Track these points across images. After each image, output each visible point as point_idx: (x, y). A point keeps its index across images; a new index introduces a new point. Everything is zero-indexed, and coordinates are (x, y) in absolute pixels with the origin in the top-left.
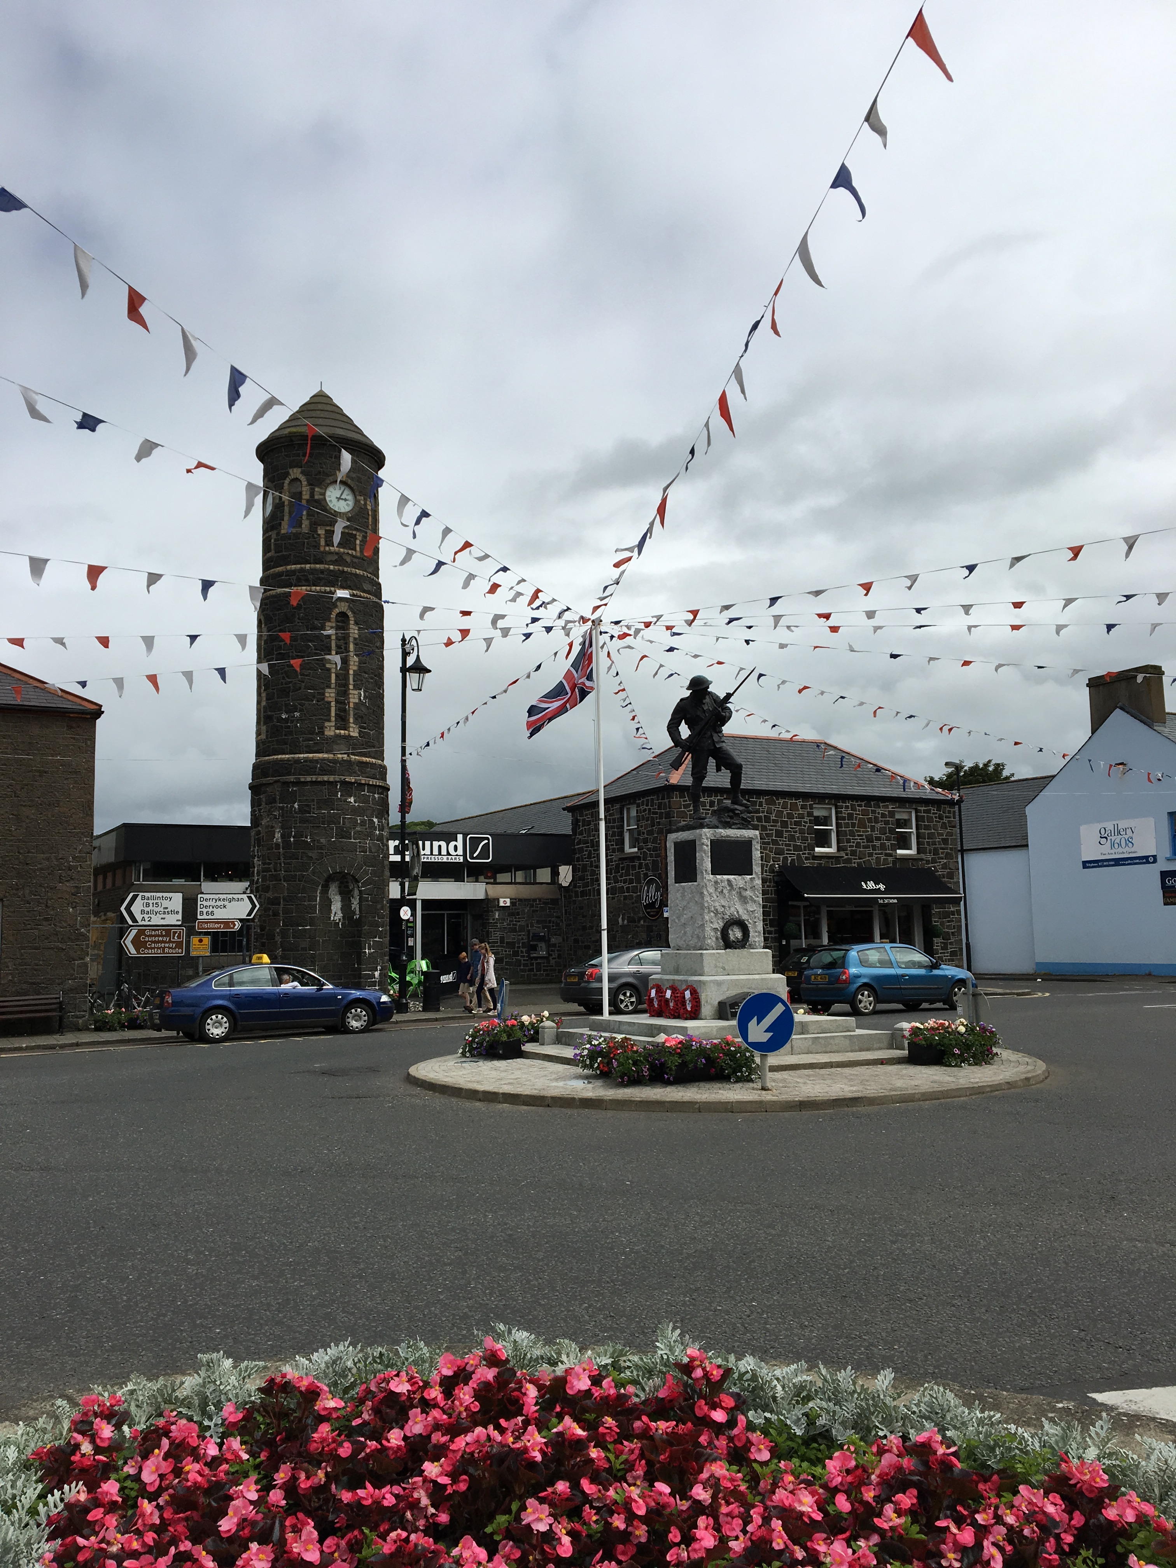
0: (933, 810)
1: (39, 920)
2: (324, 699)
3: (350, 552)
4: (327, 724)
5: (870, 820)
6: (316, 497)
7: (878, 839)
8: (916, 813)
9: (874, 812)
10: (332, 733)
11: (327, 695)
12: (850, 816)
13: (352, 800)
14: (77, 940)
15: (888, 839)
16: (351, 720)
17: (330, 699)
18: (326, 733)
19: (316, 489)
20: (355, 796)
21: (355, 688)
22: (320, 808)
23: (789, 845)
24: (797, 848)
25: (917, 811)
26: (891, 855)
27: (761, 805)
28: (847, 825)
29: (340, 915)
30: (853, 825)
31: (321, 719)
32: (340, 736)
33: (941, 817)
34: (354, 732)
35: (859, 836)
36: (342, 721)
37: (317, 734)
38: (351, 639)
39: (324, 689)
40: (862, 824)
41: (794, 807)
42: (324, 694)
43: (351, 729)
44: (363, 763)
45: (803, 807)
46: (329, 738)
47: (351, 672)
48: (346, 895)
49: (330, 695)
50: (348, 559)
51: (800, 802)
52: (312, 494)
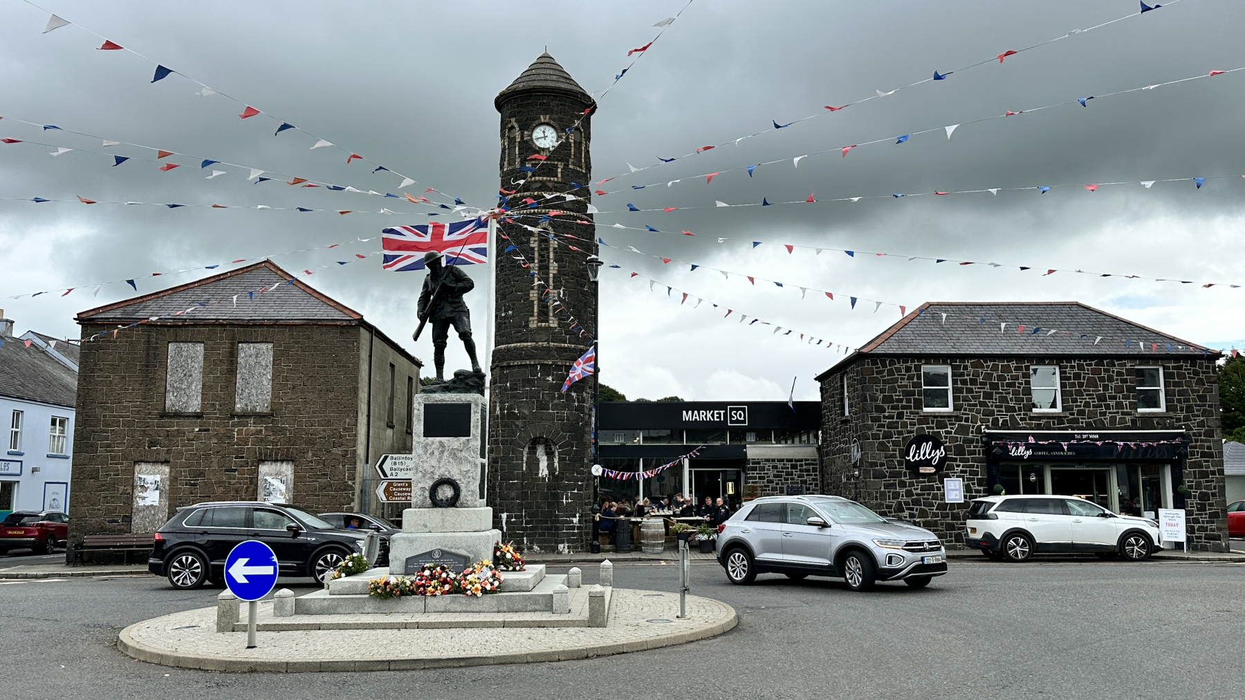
0: (1186, 365)
1: (318, 475)
2: (528, 299)
3: (552, 179)
4: (531, 319)
5: (1102, 380)
6: (525, 139)
7: (1114, 398)
8: (1164, 369)
9: (1106, 371)
10: (535, 326)
11: (531, 295)
12: (1077, 376)
13: (550, 378)
14: (345, 490)
15: (1126, 397)
16: (551, 314)
17: (533, 299)
18: (530, 326)
19: (525, 133)
20: (553, 375)
21: (555, 288)
22: (524, 386)
23: (1001, 407)
24: (1010, 409)
25: (1164, 368)
26: (1129, 414)
27: (966, 368)
28: (1073, 385)
29: (546, 472)
30: (1081, 385)
31: (526, 315)
32: (541, 327)
33: (1195, 373)
34: (553, 323)
35: (1087, 395)
36: (543, 315)
37: (524, 327)
38: (551, 249)
39: (529, 291)
40: (1092, 383)
41: (1006, 369)
42: (529, 295)
43: (551, 322)
44: (561, 348)
45: (1017, 369)
46: (532, 330)
47: (551, 275)
48: (550, 455)
49: (534, 295)
50: (550, 185)
51: (1013, 364)
52: (522, 137)
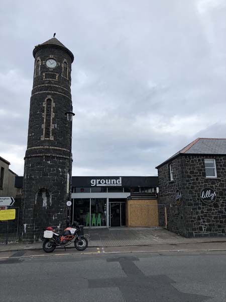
2: (41, 128)
6: (43, 64)
10: (43, 139)
13: (49, 162)
16: (51, 134)
17: (43, 128)
18: (41, 139)
19: (44, 62)
20: (50, 161)
21: (53, 123)
22: (37, 166)
27: (221, 160)
29: (46, 204)
31: (40, 135)
32: (46, 140)
34: (52, 138)
36: (47, 135)
37: (38, 139)
38: (52, 107)
39: (41, 125)
44: (55, 149)
46: (42, 141)
47: (52, 118)
48: (48, 196)
49: (43, 126)
50: (53, 82)
